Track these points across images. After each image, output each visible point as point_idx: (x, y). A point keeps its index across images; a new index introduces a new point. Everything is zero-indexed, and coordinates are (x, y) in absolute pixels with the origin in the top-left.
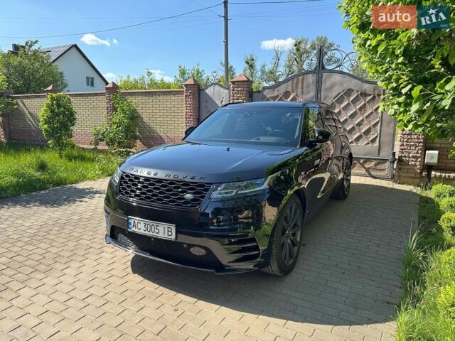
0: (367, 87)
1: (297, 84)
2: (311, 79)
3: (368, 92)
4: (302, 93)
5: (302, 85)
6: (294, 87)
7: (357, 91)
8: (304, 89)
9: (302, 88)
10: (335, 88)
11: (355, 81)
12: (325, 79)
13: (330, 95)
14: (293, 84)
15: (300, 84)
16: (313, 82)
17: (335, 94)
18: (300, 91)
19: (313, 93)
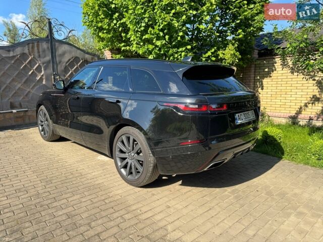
0: (87, 56)
1: (33, 48)
2: (45, 45)
3: (89, 60)
4: (39, 56)
5: (38, 49)
6: (31, 50)
7: (82, 59)
8: (41, 53)
9: (39, 52)
10: (66, 55)
11: (79, 51)
12: (58, 47)
13: (63, 60)
14: (29, 47)
15: (36, 48)
16: (48, 48)
17: (67, 60)
18: (37, 54)
19: (48, 58)
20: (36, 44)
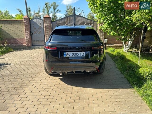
3: (89, 23)
6: (67, 20)
7: (86, 22)
8: (70, 21)
10: (80, 21)
11: (85, 19)
13: (78, 23)
16: (73, 19)
19: (73, 23)
20: (68, 18)
